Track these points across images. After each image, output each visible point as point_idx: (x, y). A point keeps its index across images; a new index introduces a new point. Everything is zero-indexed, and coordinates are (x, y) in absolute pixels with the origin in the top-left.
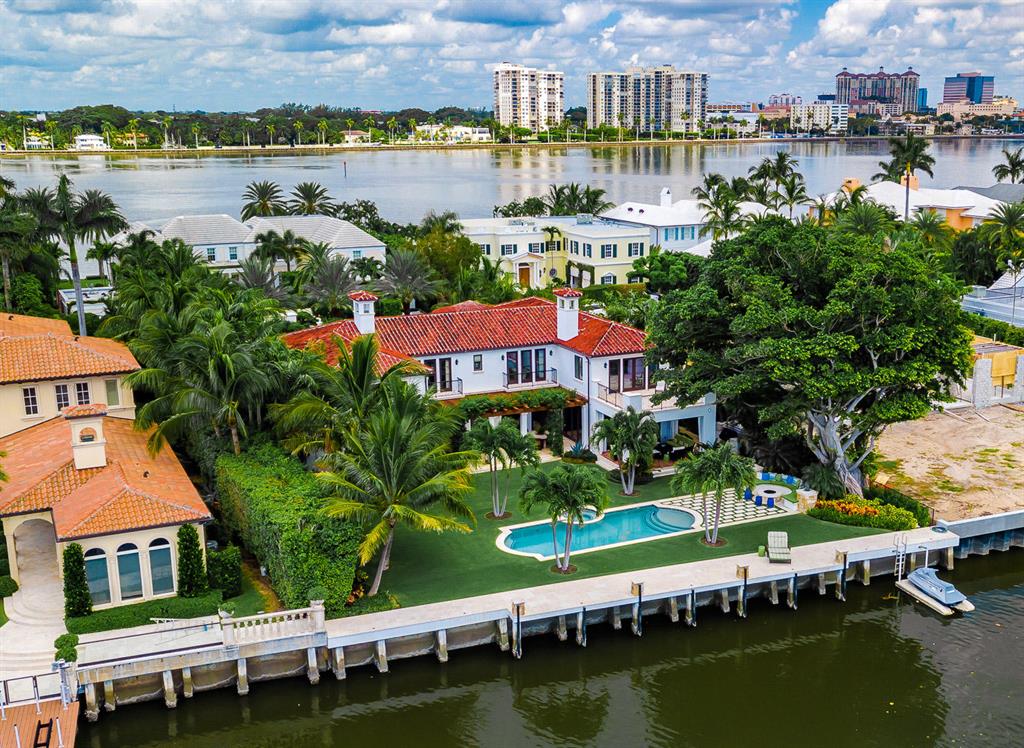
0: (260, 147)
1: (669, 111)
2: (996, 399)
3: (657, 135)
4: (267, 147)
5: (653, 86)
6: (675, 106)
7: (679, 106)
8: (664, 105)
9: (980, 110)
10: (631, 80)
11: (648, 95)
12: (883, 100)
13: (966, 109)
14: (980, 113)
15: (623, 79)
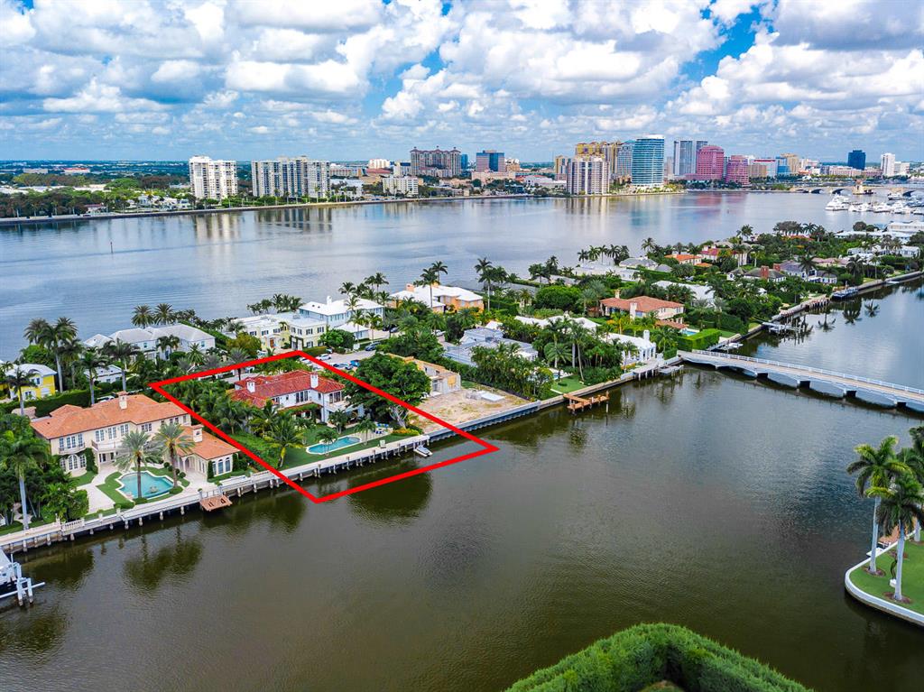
0: (25, 219)
1: (307, 184)
2: (450, 391)
3: (300, 200)
4: (31, 218)
5: (295, 169)
6: (310, 182)
7: (313, 182)
8: (303, 181)
9: (497, 176)
10: (281, 165)
11: (292, 175)
12: (440, 167)
13: (488, 175)
14: (496, 178)
15: (276, 165)
